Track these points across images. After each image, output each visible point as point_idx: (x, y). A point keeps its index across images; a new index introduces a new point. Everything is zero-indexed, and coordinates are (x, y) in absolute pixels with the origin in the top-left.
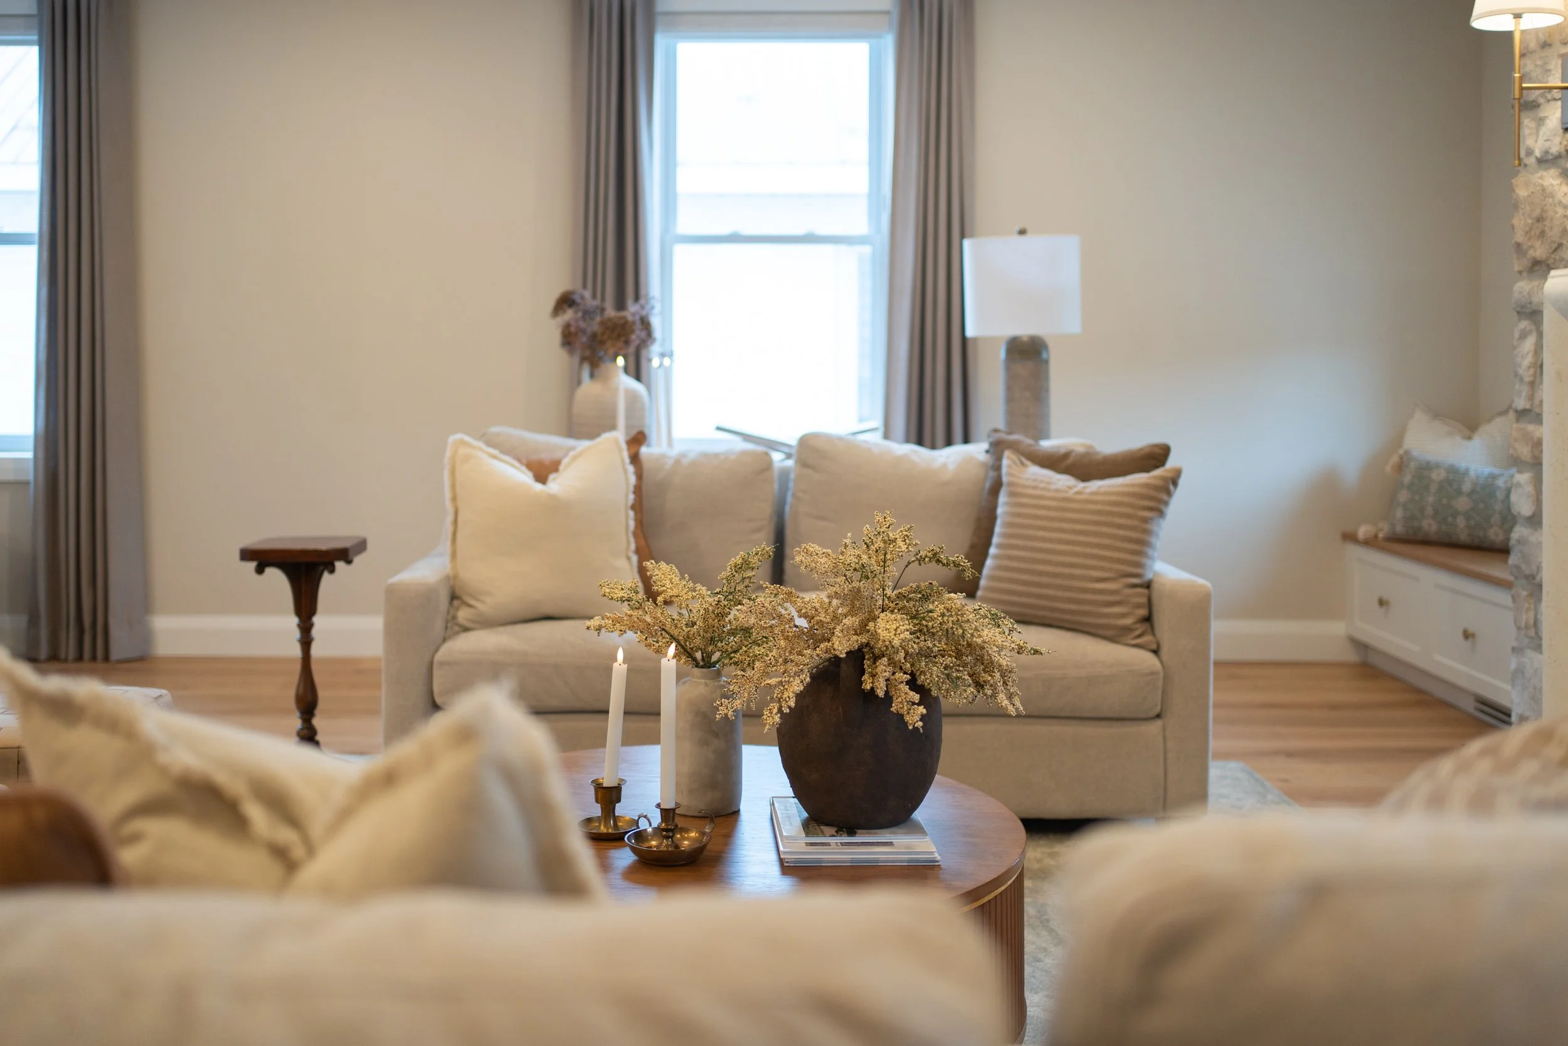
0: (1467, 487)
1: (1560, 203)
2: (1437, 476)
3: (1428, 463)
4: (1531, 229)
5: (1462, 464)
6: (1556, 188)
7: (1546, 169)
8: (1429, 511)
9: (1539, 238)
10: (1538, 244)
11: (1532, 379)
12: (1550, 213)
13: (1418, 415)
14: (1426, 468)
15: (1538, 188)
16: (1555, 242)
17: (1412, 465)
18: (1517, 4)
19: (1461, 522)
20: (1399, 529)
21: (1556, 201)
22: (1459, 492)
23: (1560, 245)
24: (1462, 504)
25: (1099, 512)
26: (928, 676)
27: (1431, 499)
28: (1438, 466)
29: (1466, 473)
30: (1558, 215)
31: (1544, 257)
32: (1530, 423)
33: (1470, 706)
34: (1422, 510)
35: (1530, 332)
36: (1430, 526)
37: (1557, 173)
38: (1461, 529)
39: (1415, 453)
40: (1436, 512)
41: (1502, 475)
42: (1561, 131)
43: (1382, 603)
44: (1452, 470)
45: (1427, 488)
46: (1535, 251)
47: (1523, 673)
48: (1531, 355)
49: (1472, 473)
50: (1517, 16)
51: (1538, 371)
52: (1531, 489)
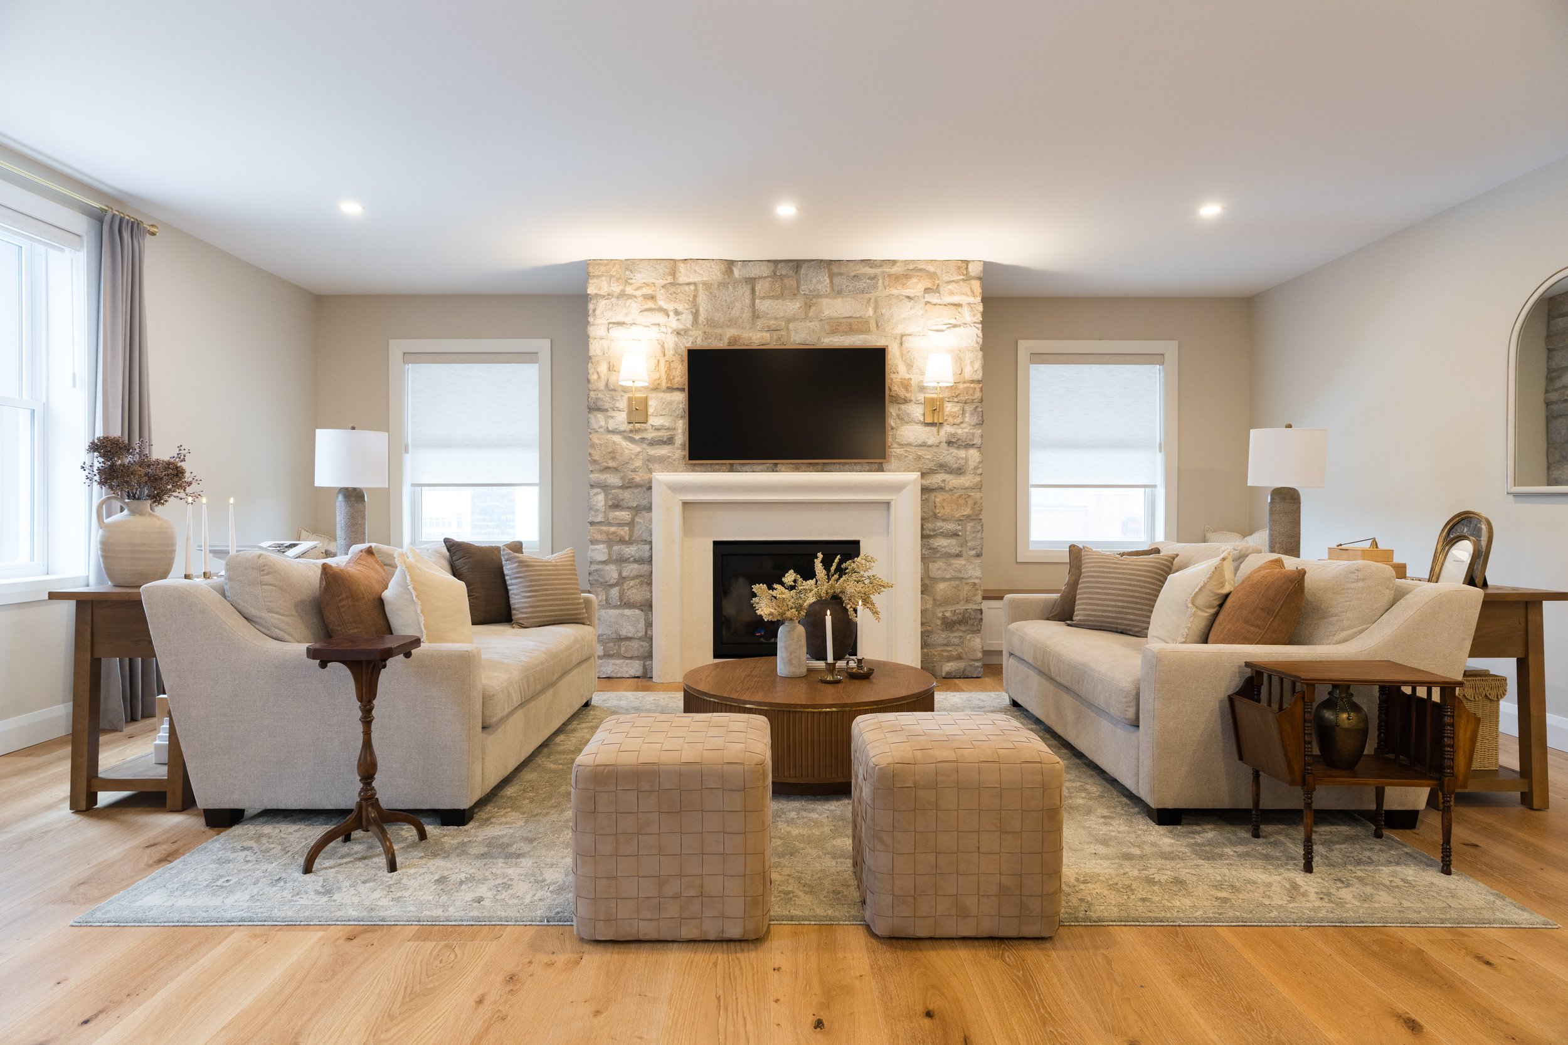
1: (626, 448)
4: (605, 456)
6: (621, 442)
9: (610, 459)
10: (610, 461)
11: (604, 510)
12: (620, 451)
15: (610, 441)
16: (623, 462)
21: (623, 447)
23: (627, 463)
31: (615, 466)
32: (603, 526)
37: (620, 437)
42: (625, 423)
46: (608, 464)
47: (600, 618)
48: (603, 501)
51: (607, 507)
52: (606, 550)
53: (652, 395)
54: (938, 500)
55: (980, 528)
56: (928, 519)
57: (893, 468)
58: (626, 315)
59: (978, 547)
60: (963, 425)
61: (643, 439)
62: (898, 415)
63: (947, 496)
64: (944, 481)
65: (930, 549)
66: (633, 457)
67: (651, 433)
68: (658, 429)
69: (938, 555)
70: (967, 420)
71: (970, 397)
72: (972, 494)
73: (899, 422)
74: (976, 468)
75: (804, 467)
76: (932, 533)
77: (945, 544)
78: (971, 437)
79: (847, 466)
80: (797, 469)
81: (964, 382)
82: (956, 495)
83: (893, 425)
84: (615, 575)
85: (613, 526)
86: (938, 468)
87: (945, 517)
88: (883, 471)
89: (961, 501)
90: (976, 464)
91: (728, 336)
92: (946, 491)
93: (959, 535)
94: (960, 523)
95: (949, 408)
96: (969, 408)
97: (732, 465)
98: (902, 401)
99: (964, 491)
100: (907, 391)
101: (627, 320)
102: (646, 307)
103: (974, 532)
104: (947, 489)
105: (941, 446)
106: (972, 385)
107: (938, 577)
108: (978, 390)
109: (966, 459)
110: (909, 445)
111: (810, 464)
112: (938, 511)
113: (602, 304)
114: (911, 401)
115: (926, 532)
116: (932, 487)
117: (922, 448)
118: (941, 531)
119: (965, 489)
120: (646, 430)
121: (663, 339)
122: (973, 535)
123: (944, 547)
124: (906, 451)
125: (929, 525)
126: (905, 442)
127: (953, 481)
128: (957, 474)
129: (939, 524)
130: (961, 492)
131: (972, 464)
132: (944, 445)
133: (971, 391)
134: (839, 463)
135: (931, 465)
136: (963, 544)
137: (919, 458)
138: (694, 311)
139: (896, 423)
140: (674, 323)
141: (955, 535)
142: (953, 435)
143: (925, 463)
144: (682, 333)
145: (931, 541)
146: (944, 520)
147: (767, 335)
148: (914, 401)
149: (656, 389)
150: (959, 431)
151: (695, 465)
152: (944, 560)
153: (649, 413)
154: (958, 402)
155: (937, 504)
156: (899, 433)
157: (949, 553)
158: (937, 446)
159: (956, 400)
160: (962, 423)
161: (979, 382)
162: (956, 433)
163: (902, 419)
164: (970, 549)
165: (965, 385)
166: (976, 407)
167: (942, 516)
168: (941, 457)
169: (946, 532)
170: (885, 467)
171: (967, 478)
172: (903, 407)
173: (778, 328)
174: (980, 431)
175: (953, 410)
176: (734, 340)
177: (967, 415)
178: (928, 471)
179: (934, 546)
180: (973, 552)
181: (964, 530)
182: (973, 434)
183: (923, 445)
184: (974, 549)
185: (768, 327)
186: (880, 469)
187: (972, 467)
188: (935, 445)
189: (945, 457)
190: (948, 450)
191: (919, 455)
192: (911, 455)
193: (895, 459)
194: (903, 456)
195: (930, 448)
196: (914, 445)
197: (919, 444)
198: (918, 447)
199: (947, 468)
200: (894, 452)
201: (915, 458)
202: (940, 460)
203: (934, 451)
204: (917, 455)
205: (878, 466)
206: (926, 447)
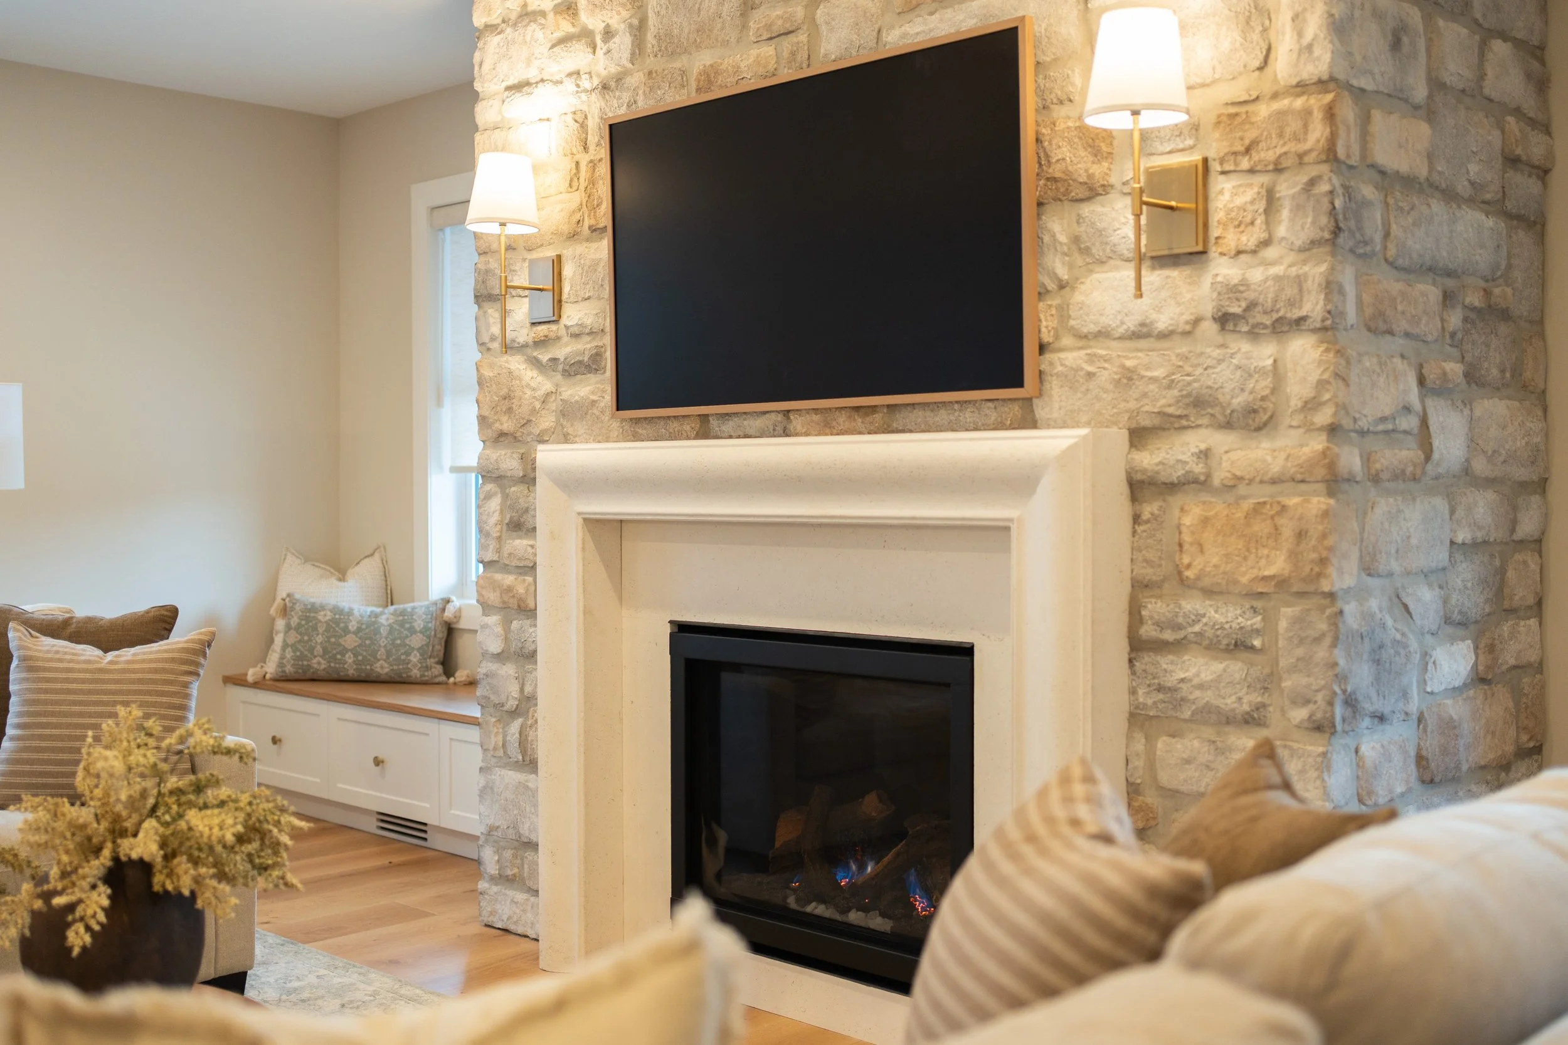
0: (353, 626)
1: (528, 385)
2: (324, 617)
3: (313, 604)
4: (497, 406)
5: (345, 605)
6: (523, 372)
7: (512, 355)
8: (319, 650)
9: (505, 413)
10: (504, 418)
11: (498, 534)
12: (518, 393)
13: (290, 558)
14: (311, 611)
15: (504, 371)
16: (523, 419)
17: (298, 607)
18: (504, 215)
19: (349, 658)
20: (289, 669)
21: (524, 383)
22: (346, 631)
23: (529, 421)
24: (350, 641)
25: (140, 681)
26: (232, 866)
27: (319, 639)
28: (323, 608)
29: (350, 613)
30: (526, 396)
31: (512, 430)
32: (497, 572)
33: (371, 825)
34: (312, 650)
35: (495, 494)
36: (319, 664)
37: (523, 359)
38: (350, 665)
39: (297, 596)
40: (325, 651)
41: (382, 613)
42: (528, 325)
43: (275, 741)
44: (336, 610)
45: (315, 628)
46: (502, 424)
47: (492, 788)
48: (497, 514)
49: (356, 612)
50: (503, 224)
51: (505, 528)
52: (499, 630)
53: (569, 252)
54: (1187, 521)
55: (1323, 626)
56: (1159, 585)
57: (1055, 415)
58: (529, 62)
59: (1320, 697)
60: (1270, 253)
61: (554, 360)
62: (1076, 240)
63: (1218, 507)
64: (1205, 455)
65: (1160, 689)
66: (538, 405)
67: (566, 345)
68: (576, 336)
69: (1187, 714)
70: (1281, 231)
71: (1293, 147)
72: (1294, 501)
73: (1079, 260)
74: (1310, 405)
75: (842, 419)
76: (1168, 636)
77: (1206, 676)
78: (1290, 292)
79: (943, 413)
80: (828, 428)
81: (1275, 96)
82: (1247, 505)
83: (1063, 272)
84: (514, 690)
85: (509, 572)
86: (1191, 411)
87: (1206, 582)
88: (1033, 424)
89: (1261, 527)
90: (1307, 392)
91: (695, 72)
92: (1216, 492)
93: (1252, 648)
94: (1258, 604)
95: (1227, 196)
96: (1288, 188)
97: (704, 418)
98: (1078, 192)
99: (1269, 489)
100: (1097, 155)
101: (532, 74)
102: (559, 34)
103: (1302, 641)
104: (1216, 481)
105: (1199, 332)
106: (1299, 103)
107: (1184, 788)
108: (1318, 115)
109: (1277, 371)
110: (1103, 334)
111: (857, 409)
112: (1186, 560)
113: (492, 44)
114: (1106, 188)
115: (1147, 631)
116: (1163, 477)
117: (1142, 344)
118: (1197, 628)
119: (1274, 482)
120: (558, 338)
121: (585, 108)
122: (1300, 652)
123: (1201, 687)
124: (1091, 359)
125: (1155, 608)
126: (1092, 328)
127: (1234, 456)
128: (1246, 427)
129: (1191, 604)
130: (1261, 493)
131: (1297, 390)
132: (1209, 328)
133: (1294, 125)
134: (924, 405)
135: (1166, 401)
136: (1268, 683)
137: (1128, 377)
138: (635, 22)
139: (1071, 267)
140: (602, 65)
141: (1239, 646)
142: (1234, 290)
143: (1145, 395)
144: (613, 84)
145: (1165, 661)
146: (1209, 593)
147: (768, 50)
148: (1118, 186)
149: (573, 236)
150: (1256, 275)
151: (637, 421)
152: (1209, 732)
153: (565, 297)
154: (1251, 171)
155: (1187, 538)
156: (1078, 297)
157: (1218, 711)
158: (1187, 334)
159: (1245, 164)
160: (1266, 243)
161: (1322, 84)
162: (1244, 283)
163: (1086, 251)
164: (1294, 703)
165: (1276, 106)
166: (1312, 182)
167: (1198, 578)
168: (1199, 371)
169: (1210, 633)
170: (1041, 411)
171: (1280, 443)
172: (1086, 209)
173: (789, 26)
174: (1323, 268)
175: (1239, 201)
176: (708, 77)
177: (1285, 214)
178: (1157, 421)
179: (1171, 681)
180: (1300, 714)
181: (1268, 629)
182: (1300, 281)
183: (1142, 333)
184: (1307, 702)
185: (768, 27)
186: (1028, 421)
187: (1295, 403)
188: (1180, 330)
189: (1210, 371)
190: (1223, 346)
191: (1128, 369)
192: (1104, 369)
193: (1062, 386)
194: (1082, 373)
195: (1165, 344)
196: (1117, 335)
197: (1130, 333)
198: (1127, 341)
199: (1216, 411)
200: (1058, 363)
201: (1116, 377)
202: (1195, 381)
203: (1178, 351)
204: (1123, 366)
205: (1021, 408)
206: (1152, 340)
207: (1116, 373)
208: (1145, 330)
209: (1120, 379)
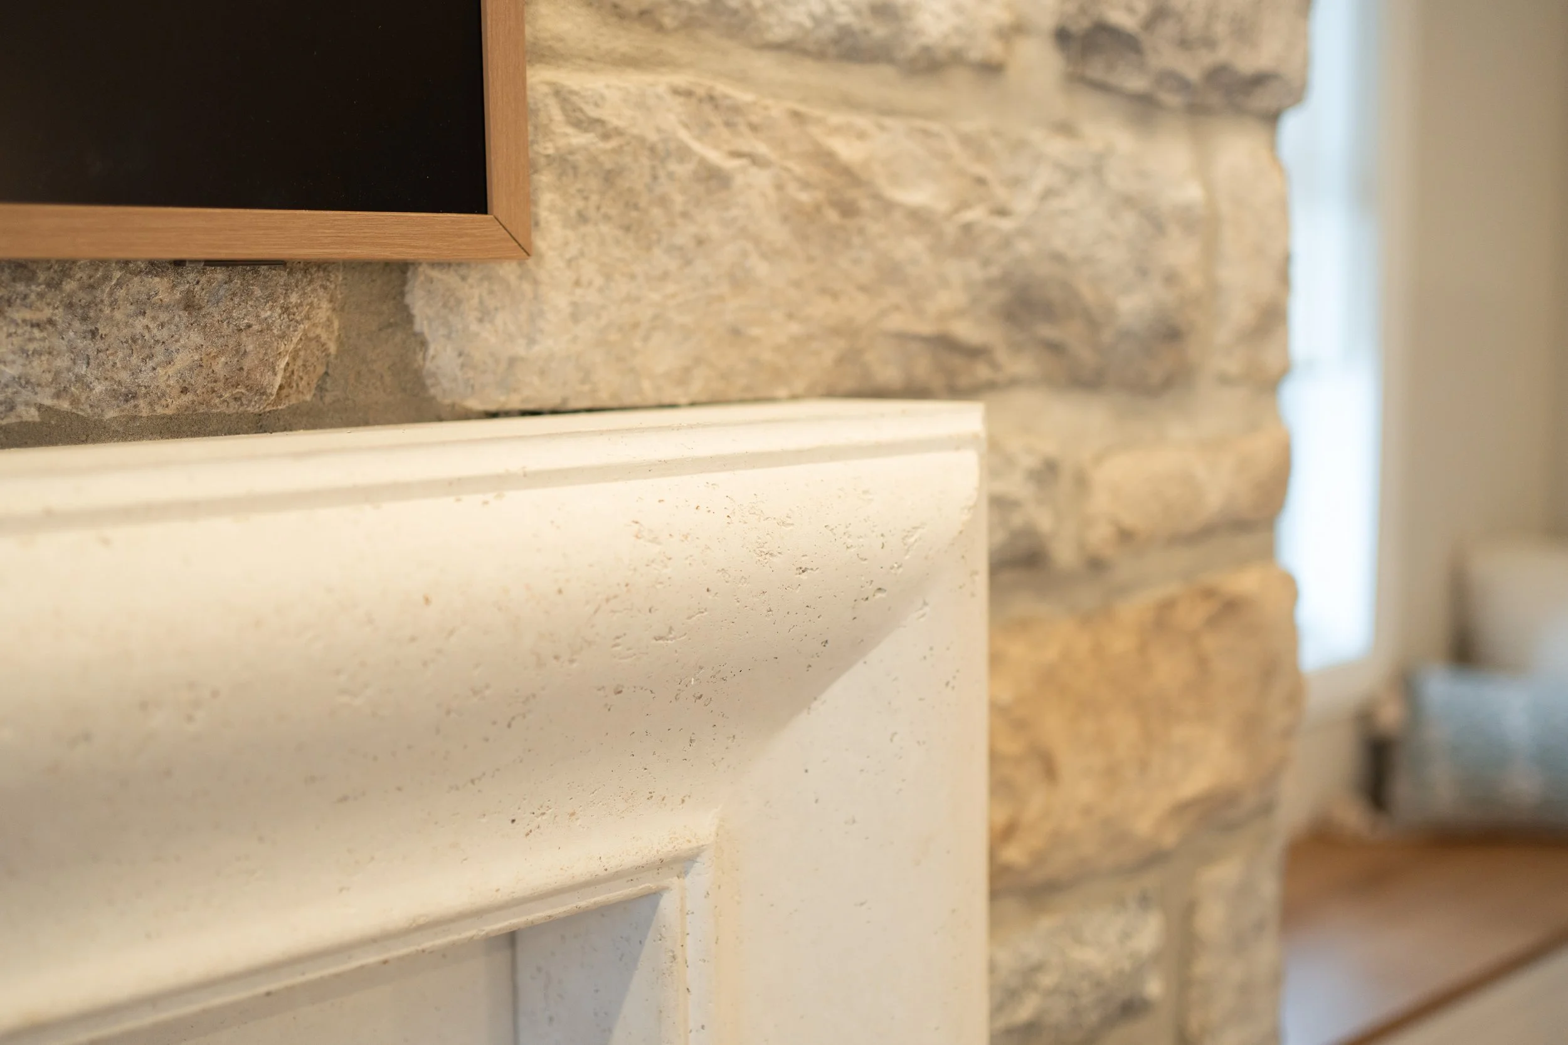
63: (1060, 629)
64: (1054, 472)
74: (1264, 319)
82: (1137, 610)
86: (998, 333)
89: (1170, 667)
90: (1265, 283)
92: (1056, 583)
93: (1141, 1009)
99: (1188, 558)
104: (1065, 552)
105: (1016, 69)
117: (857, 79)
127: (1116, 468)
128: (1136, 382)
130: (1170, 573)
131: (1243, 277)
132: (1040, 63)
135: (949, 298)
137: (845, 203)
158: (989, 70)
168: (1026, 200)
171: (1207, 425)
178: (919, 368)
183: (866, 42)
187: (1240, 312)
188: (975, 55)
189: (1055, 204)
190: (1066, 129)
191: (847, 172)
192: (755, 160)
193: (583, 218)
194: (683, 170)
195: (928, 95)
196: (779, 33)
197: (828, 31)
198: (809, 63)
199: (1070, 333)
200: (557, 114)
201: (804, 197)
202: (1025, 232)
203: (968, 126)
204: (826, 158)
205: (339, 309)
206: (886, 71)
207: (805, 185)
208: (880, 31)
209: (818, 208)
